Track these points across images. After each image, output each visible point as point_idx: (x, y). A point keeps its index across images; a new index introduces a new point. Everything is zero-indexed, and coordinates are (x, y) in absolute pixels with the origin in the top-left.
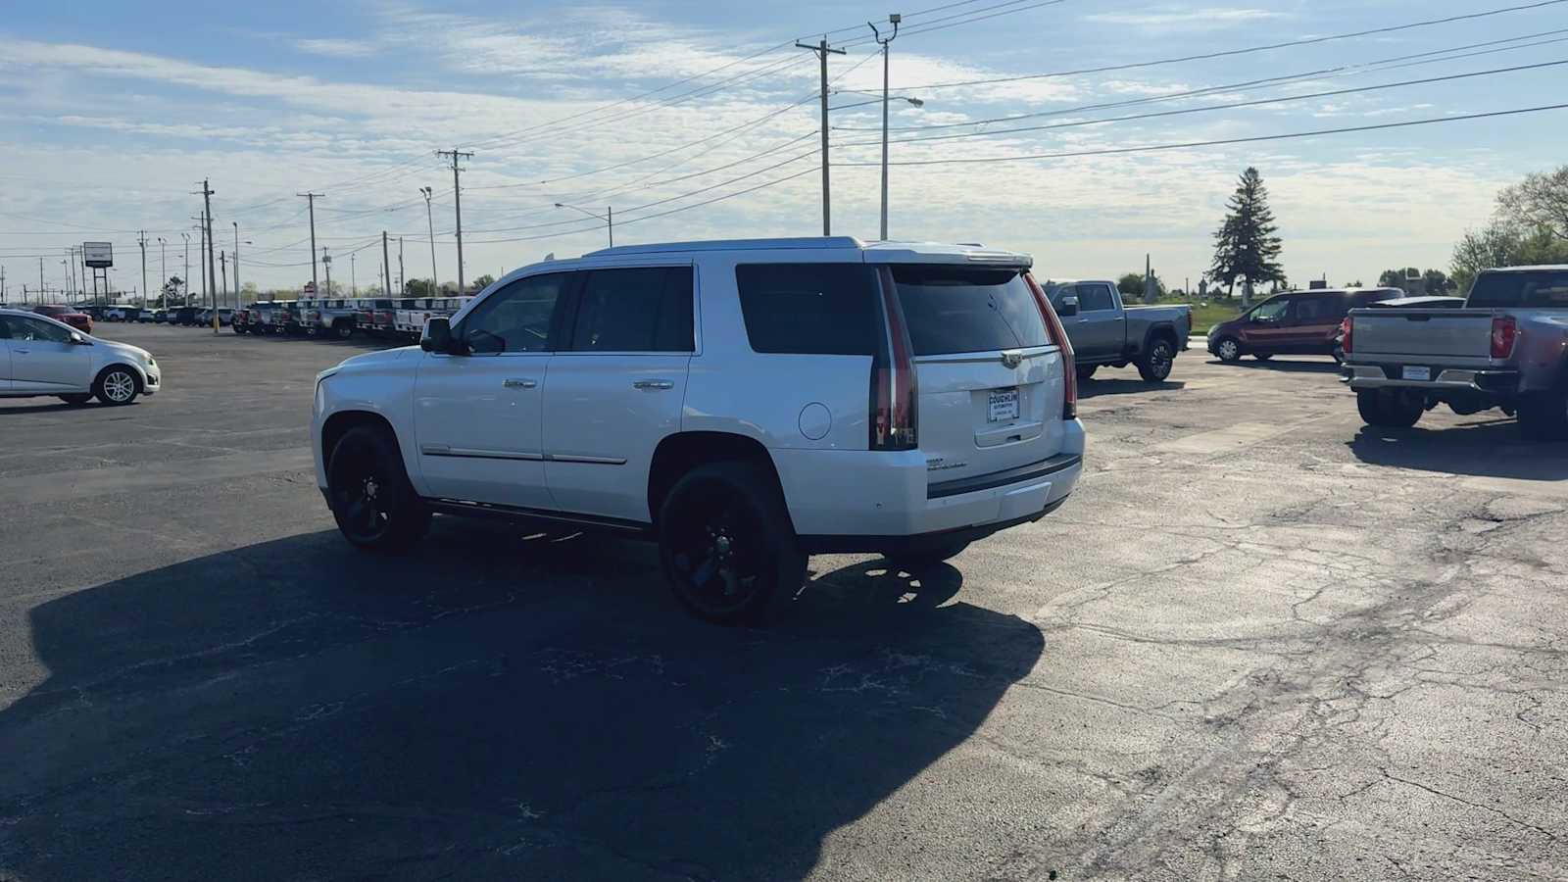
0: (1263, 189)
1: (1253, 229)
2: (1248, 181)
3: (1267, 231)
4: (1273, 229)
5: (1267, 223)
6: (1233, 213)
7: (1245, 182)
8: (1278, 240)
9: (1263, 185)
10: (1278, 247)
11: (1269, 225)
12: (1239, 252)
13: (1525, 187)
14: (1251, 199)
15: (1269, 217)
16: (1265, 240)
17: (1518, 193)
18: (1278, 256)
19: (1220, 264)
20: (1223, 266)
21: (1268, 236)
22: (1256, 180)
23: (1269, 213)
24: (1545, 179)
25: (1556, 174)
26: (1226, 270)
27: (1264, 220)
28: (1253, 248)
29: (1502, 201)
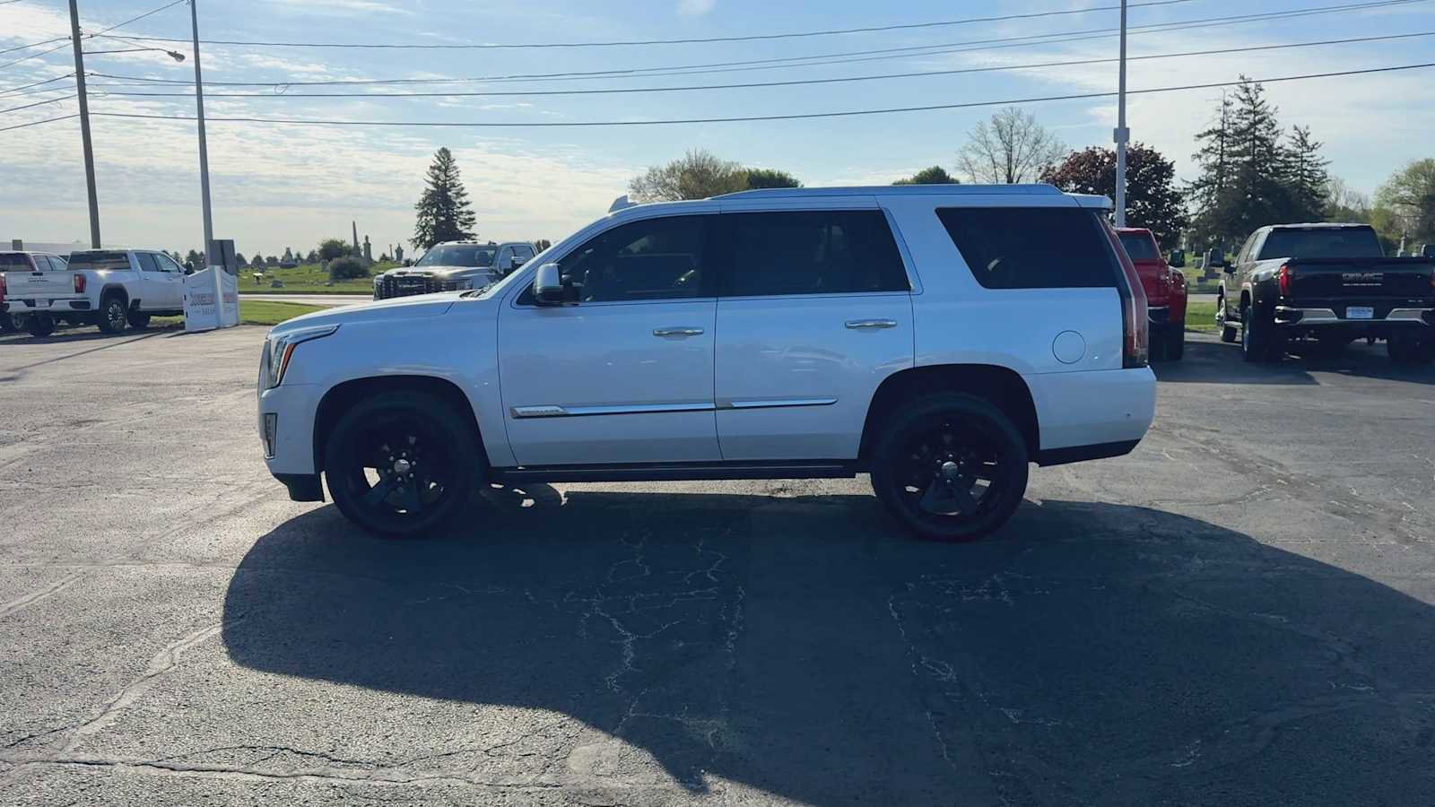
0: (455, 168)
1: (448, 203)
2: (442, 159)
3: (463, 204)
4: (467, 203)
5: (462, 198)
6: (432, 188)
7: (440, 160)
8: (472, 213)
9: (456, 164)
10: (473, 219)
11: (464, 200)
12: (439, 223)
13: (648, 178)
14: (446, 176)
15: (463, 192)
16: (462, 212)
17: (644, 182)
18: (474, 226)
19: (421, 233)
20: (425, 234)
21: (464, 209)
22: (449, 159)
23: (462, 189)
24: (661, 172)
25: (668, 167)
26: (428, 238)
27: (459, 195)
28: (450, 220)
29: (634, 188)
